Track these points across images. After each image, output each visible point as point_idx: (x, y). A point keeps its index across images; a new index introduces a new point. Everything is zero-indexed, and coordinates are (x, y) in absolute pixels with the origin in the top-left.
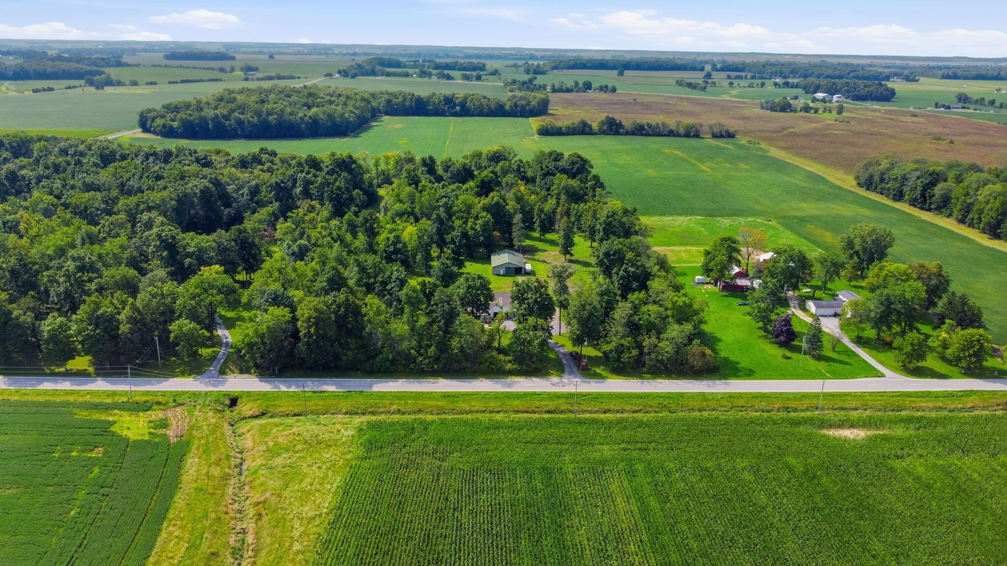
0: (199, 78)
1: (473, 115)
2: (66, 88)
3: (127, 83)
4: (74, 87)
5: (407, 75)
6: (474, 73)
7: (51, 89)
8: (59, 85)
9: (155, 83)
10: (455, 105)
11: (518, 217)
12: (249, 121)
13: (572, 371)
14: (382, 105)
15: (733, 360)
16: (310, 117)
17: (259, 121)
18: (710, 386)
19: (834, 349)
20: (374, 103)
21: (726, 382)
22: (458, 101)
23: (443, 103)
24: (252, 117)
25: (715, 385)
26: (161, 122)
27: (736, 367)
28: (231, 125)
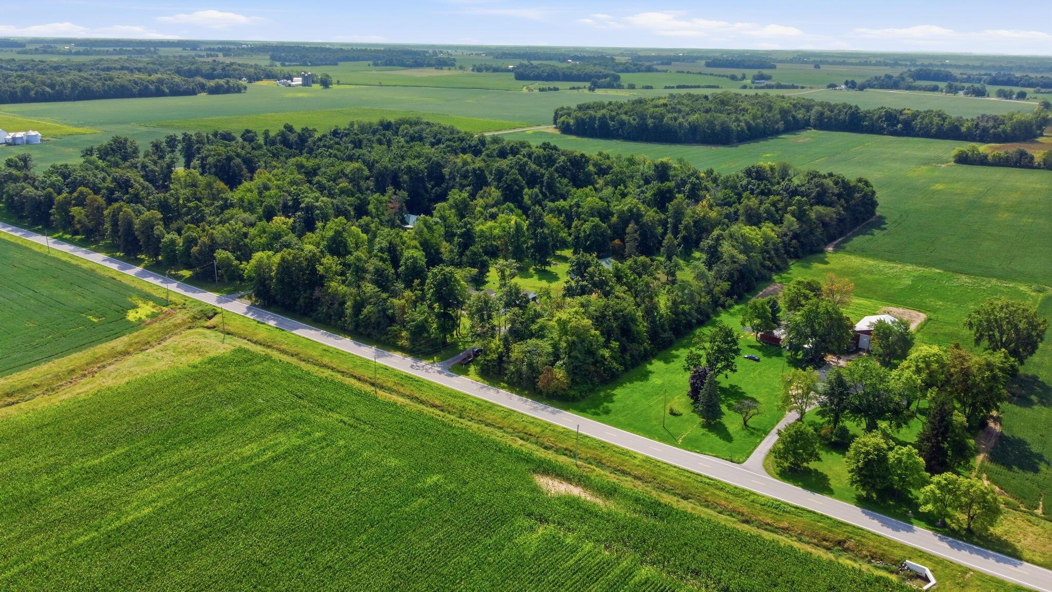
0: (697, 85)
1: (917, 135)
2: (571, 89)
3: (626, 85)
4: (578, 88)
5: (935, 89)
6: (1017, 90)
7: (556, 89)
8: (563, 85)
9: (651, 88)
10: (898, 122)
11: (631, 227)
12: (629, 123)
13: (450, 362)
14: (812, 118)
15: (615, 398)
16: (690, 123)
17: (638, 123)
18: (535, 409)
19: (745, 423)
20: (800, 115)
21: (558, 412)
22: (901, 117)
23: (884, 119)
24: (634, 120)
25: (543, 410)
26: (563, 119)
27: (602, 404)
28: (614, 125)
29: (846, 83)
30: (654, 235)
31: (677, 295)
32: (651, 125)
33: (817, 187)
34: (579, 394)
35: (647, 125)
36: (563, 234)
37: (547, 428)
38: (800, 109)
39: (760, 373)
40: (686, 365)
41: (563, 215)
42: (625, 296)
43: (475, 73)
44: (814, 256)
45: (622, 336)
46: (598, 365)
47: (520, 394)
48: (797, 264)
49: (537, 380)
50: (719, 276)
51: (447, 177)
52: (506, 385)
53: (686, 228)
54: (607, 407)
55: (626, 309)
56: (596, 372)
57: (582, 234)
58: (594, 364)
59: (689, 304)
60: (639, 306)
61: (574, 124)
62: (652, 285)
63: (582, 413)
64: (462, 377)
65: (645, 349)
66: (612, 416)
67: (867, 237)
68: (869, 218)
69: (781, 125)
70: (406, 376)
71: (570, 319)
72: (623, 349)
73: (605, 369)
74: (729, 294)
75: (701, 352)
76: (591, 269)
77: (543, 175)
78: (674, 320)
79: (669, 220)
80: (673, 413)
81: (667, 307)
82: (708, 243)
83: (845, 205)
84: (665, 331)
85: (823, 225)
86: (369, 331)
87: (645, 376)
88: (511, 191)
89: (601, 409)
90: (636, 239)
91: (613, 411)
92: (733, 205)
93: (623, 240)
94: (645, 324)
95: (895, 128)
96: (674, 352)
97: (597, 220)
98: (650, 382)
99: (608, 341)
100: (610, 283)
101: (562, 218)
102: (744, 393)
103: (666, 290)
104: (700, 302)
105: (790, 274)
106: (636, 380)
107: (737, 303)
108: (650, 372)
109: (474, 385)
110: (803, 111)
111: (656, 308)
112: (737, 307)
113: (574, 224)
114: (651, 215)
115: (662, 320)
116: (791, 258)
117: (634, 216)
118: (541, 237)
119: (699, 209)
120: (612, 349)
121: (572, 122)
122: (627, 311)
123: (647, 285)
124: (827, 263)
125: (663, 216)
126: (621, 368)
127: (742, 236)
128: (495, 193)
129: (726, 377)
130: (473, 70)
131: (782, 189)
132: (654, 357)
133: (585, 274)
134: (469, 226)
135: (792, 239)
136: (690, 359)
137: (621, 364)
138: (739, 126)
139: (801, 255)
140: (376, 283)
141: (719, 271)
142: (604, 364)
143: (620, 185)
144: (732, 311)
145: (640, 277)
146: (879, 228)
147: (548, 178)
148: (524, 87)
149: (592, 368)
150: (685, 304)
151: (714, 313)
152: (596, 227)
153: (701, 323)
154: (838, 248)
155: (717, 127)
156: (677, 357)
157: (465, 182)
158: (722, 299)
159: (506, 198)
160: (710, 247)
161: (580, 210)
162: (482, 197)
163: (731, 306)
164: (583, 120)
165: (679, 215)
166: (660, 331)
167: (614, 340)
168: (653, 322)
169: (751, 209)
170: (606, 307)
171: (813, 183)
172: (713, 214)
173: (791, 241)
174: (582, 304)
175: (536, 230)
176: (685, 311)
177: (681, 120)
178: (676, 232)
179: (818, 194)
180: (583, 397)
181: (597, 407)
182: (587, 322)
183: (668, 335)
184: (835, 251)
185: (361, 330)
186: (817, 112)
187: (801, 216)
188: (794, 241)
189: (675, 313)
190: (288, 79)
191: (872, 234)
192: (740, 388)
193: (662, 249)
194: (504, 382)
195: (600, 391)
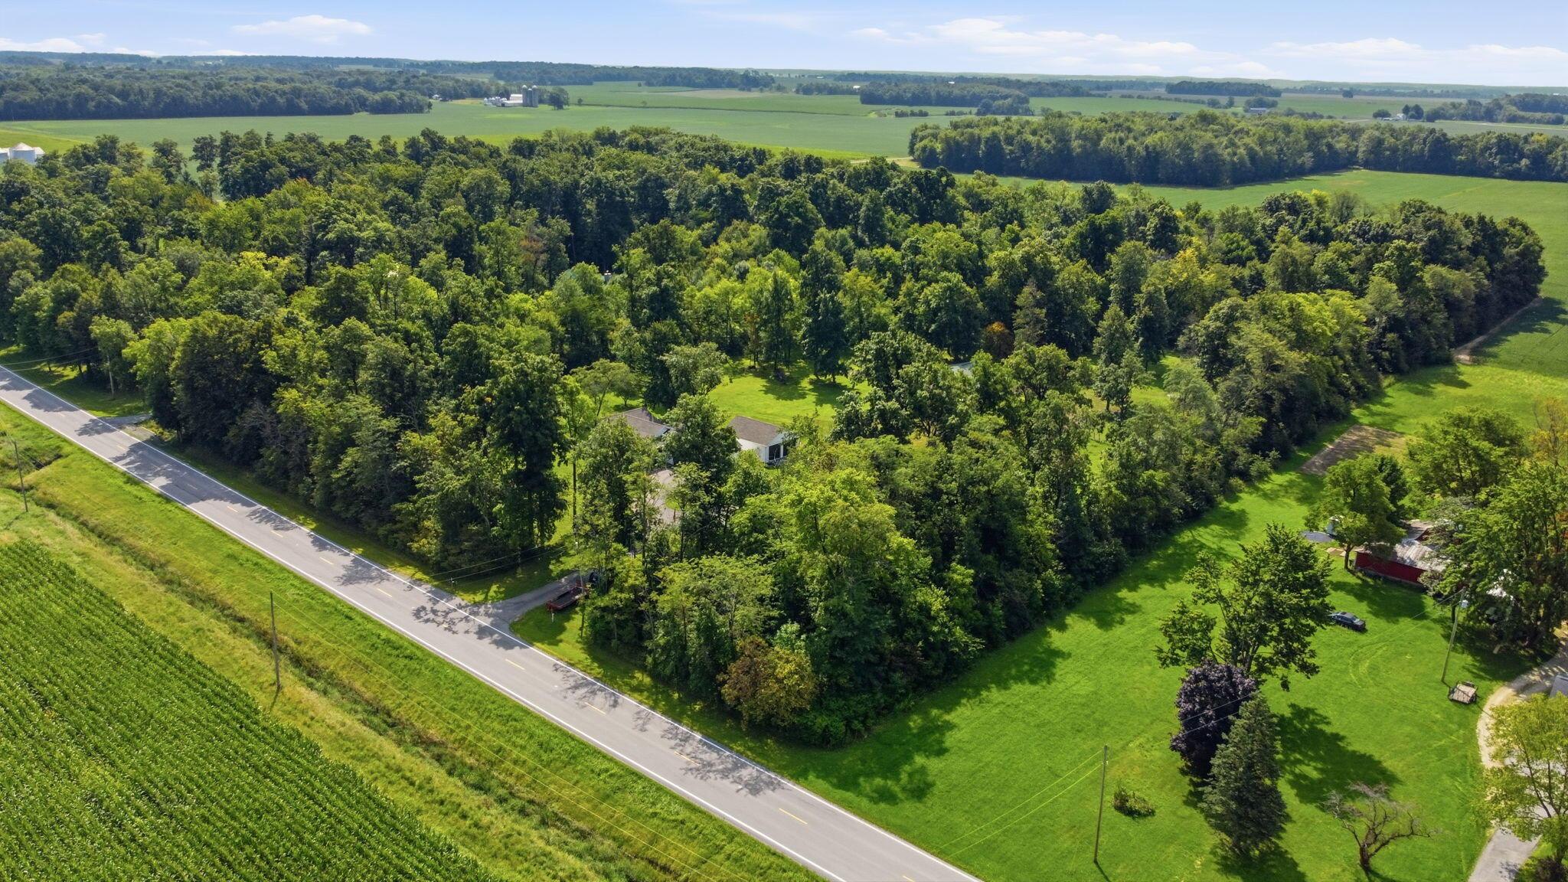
1: (1557, 179)
2: (947, 114)
4: (960, 114)
7: (923, 114)
8: (935, 110)
10: (1522, 156)
11: (1027, 294)
12: (1039, 147)
13: (525, 603)
14: (1362, 149)
15: (950, 739)
16: (1147, 147)
17: (1054, 148)
18: (704, 769)
19: (1365, 863)
20: (1341, 143)
21: (770, 784)
22: (1527, 148)
23: (1494, 150)
24: (1048, 141)
25: (725, 773)
26: (925, 142)
27: (908, 758)
28: (1012, 152)
29: (1406, 110)
30: (1077, 316)
31: (1135, 443)
32: (1079, 150)
33: (1428, 228)
34: (841, 727)
35: (1070, 150)
36: (882, 309)
37: (719, 849)
38: (1338, 134)
39: (1373, 669)
40: (1166, 647)
41: (889, 275)
42: (995, 441)
43: (801, 96)
44: (1432, 370)
45: (985, 551)
46: (909, 633)
47: (674, 713)
48: (1398, 386)
49: (720, 677)
50: (1236, 401)
51: (672, 205)
52: (647, 680)
53: (1151, 300)
54: (923, 770)
55: (996, 477)
56: (899, 653)
57: (922, 309)
58: (897, 632)
59: (1165, 468)
60: (1036, 468)
61: (943, 151)
62: (1070, 417)
63: (840, 793)
64: (537, 651)
65: (1047, 586)
66: (931, 809)
67: (1538, 336)
68: (1528, 301)
69: (1307, 159)
70: (387, 641)
71: (829, 500)
72: (985, 588)
73: (930, 647)
74: (1258, 446)
75: (1215, 611)
76: (909, 369)
77: (859, 205)
78: (1126, 510)
79: (1112, 287)
80: (1124, 808)
81: (1109, 476)
82: (1207, 328)
83: (1488, 269)
84: (1101, 536)
85: (1446, 306)
86: (353, 510)
87: (1043, 667)
88: (787, 227)
89: (904, 777)
90: (1038, 321)
91: (940, 786)
92: (1249, 264)
93: (1009, 324)
94: (1051, 518)
95: (1516, 165)
96: (1124, 593)
97: (956, 277)
98: (1057, 686)
99: (941, 564)
100: (960, 407)
101: (885, 281)
102: (1337, 737)
103: (1106, 431)
104: (1191, 463)
105: (1388, 405)
106: (1019, 679)
107: (1277, 468)
108: (1057, 654)
109: (559, 675)
110: (1344, 137)
111: (1080, 477)
112: (1278, 479)
113: (904, 288)
114: (1072, 272)
115: (1095, 508)
116: (1386, 372)
117: (1037, 272)
118: (827, 310)
119: (1176, 266)
120: (951, 589)
121: (939, 147)
122: (1000, 483)
123: (1058, 414)
124: (1464, 385)
125: (1099, 280)
126: (975, 644)
127: (1291, 310)
128: (758, 232)
129: (1285, 685)
130: (797, 91)
131: (1353, 232)
132: (1071, 607)
133: (895, 382)
134: (665, 281)
135: (1385, 330)
136: (1176, 628)
137: (974, 631)
138: (1235, 154)
139: (1405, 366)
140: (378, 391)
141: (1235, 392)
142: (927, 632)
143: (1011, 223)
144: (1267, 487)
145: (1041, 398)
146: (1554, 319)
147: (868, 209)
148: (872, 113)
149: (890, 644)
150: (1155, 468)
151: (1223, 493)
152: (952, 291)
153: (1194, 517)
154: (1480, 356)
155: (1196, 155)
156: (1133, 609)
157: (704, 214)
158: (1243, 456)
159: (776, 242)
160: (1210, 336)
161: (920, 258)
162: (728, 240)
163: (1262, 476)
164: (957, 143)
165: (1133, 276)
166: (1090, 536)
167: (962, 562)
168: (1072, 511)
169: (1294, 262)
170: (944, 468)
171: (1420, 220)
172: (1208, 278)
173: (1383, 335)
174: (874, 457)
175: (817, 295)
176: (1155, 486)
177: (1130, 141)
178: (1129, 309)
179: (1432, 241)
180: (855, 734)
181: (891, 770)
182: (882, 511)
183: (1108, 547)
184: (1476, 363)
185: (337, 507)
186: (1371, 139)
187: (1406, 280)
188: (1390, 336)
189: (1129, 490)
190: (502, 95)
191: (1546, 331)
192: (1324, 720)
193: (1097, 342)
194: (643, 669)
195: (908, 712)
